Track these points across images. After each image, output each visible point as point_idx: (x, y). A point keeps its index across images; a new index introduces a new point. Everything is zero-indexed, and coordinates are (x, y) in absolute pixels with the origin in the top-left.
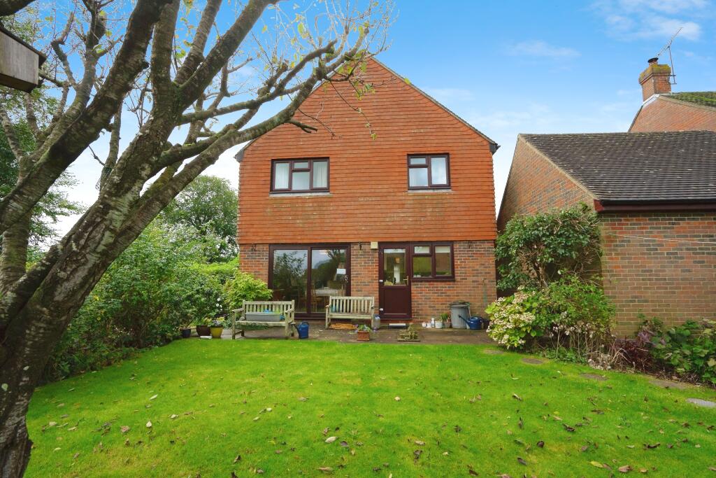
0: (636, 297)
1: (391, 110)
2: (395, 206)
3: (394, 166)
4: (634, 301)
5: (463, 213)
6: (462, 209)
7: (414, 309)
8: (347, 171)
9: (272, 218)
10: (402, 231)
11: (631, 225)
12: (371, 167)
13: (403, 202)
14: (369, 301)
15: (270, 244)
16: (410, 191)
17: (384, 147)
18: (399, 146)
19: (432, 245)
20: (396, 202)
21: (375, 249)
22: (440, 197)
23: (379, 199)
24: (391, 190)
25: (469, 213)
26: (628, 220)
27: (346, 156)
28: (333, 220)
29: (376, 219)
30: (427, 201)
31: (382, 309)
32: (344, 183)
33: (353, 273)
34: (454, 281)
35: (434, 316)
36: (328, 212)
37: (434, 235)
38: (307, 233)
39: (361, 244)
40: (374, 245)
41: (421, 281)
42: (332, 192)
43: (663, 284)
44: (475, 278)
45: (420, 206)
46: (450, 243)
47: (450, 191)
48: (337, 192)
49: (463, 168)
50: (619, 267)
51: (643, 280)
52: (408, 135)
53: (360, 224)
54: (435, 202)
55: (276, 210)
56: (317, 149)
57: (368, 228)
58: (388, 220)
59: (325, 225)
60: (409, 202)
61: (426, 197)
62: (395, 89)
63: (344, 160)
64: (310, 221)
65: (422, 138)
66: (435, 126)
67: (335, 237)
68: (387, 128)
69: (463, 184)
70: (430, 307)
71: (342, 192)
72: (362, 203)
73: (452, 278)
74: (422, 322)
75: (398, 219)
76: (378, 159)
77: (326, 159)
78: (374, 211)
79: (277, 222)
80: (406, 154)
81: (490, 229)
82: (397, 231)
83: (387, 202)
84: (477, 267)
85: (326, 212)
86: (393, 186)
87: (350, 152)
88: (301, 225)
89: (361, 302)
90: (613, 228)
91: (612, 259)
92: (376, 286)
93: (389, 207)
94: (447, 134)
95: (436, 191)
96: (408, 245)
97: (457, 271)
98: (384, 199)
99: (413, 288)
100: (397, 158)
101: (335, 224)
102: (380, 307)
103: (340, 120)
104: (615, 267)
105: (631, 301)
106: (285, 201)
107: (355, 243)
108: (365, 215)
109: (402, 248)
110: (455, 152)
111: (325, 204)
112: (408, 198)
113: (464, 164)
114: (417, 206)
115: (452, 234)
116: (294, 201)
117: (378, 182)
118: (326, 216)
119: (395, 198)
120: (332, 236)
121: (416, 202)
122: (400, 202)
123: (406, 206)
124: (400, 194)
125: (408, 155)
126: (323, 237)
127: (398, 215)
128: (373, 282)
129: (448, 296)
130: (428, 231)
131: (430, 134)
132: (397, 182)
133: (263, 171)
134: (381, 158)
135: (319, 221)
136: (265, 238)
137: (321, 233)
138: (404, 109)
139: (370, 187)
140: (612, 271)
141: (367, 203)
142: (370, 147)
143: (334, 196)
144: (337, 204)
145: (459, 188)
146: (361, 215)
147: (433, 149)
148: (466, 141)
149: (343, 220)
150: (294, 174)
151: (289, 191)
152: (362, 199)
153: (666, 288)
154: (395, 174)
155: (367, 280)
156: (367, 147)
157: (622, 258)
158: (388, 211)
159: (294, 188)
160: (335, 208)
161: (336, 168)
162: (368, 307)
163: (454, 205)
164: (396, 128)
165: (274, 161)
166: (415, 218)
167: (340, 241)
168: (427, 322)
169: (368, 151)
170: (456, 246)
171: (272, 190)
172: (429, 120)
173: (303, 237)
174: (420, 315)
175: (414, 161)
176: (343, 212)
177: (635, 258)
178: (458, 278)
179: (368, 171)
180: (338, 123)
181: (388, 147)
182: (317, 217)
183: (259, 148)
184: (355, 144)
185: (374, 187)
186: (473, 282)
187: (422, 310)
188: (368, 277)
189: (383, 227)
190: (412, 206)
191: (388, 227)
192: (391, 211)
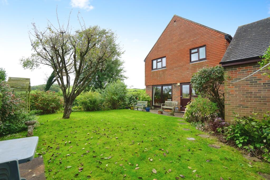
0: (241, 105)
1: (184, 34)
2: (185, 70)
3: (185, 55)
4: (240, 107)
8: (171, 60)
9: (152, 78)
10: (188, 78)
11: (242, 71)
12: (178, 57)
13: (188, 68)
15: (152, 85)
16: (191, 63)
17: (182, 48)
18: (187, 47)
20: (186, 68)
21: (179, 86)
22: (202, 64)
23: (180, 68)
24: (184, 64)
26: (240, 69)
27: (170, 55)
29: (179, 75)
30: (196, 66)
31: (181, 106)
32: (170, 64)
33: (173, 94)
39: (175, 84)
40: (179, 84)
43: (259, 99)
45: (194, 68)
47: (206, 60)
48: (168, 67)
49: (212, 49)
50: (233, 91)
51: (246, 97)
52: (190, 41)
53: (174, 77)
54: (200, 66)
55: (153, 75)
56: (163, 54)
57: (177, 78)
58: (183, 75)
59: (165, 78)
60: (190, 67)
61: (196, 65)
62: (186, 25)
64: (161, 78)
65: (195, 41)
66: (200, 35)
67: (167, 82)
68: (183, 41)
69: (211, 57)
71: (169, 67)
75: (186, 74)
76: (180, 53)
77: (165, 57)
78: (179, 72)
79: (153, 79)
80: (189, 49)
82: (186, 79)
85: (165, 74)
87: (171, 53)
88: (159, 79)
90: (231, 74)
91: (230, 87)
92: (180, 98)
93: (183, 70)
94: (205, 37)
95: (200, 62)
96: (190, 83)
98: (182, 67)
101: (168, 78)
102: (181, 105)
104: (231, 91)
105: (238, 107)
106: (155, 72)
108: (176, 74)
110: (208, 44)
111: (165, 72)
113: (212, 48)
114: (193, 68)
117: (179, 62)
118: (165, 76)
119: (185, 67)
121: (192, 67)
122: (187, 68)
123: (189, 69)
124: (187, 65)
128: (179, 97)
131: (198, 39)
132: (186, 61)
133: (150, 64)
134: (181, 53)
136: (151, 84)
137: (164, 81)
138: (189, 32)
139: (177, 64)
140: (230, 93)
142: (178, 50)
143: (168, 69)
144: (168, 71)
145: (208, 59)
146: (175, 74)
147: (199, 45)
148: (214, 37)
149: (170, 76)
150: (158, 63)
151: (156, 69)
152: (175, 69)
153: (261, 102)
154: (186, 58)
155: (177, 96)
157: (235, 87)
159: (158, 68)
160: (168, 72)
161: (168, 59)
164: (186, 40)
165: (153, 60)
166: (192, 73)
171: (152, 69)
172: (198, 33)
175: (193, 51)
176: (170, 74)
177: (242, 87)
182: (163, 76)
184: (173, 50)
185: (179, 64)
188: (177, 95)
189: (181, 78)
190: (191, 69)
191: (183, 77)
192: (184, 71)
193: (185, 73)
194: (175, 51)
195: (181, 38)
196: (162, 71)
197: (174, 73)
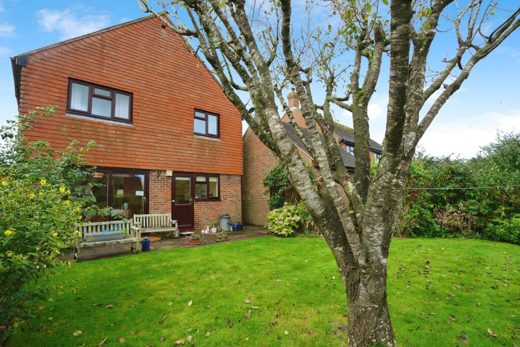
1: (184, 71)
2: (184, 145)
3: (185, 114)
5: (226, 156)
6: (226, 153)
7: (196, 221)
8: (149, 110)
10: (189, 164)
12: (168, 111)
13: (191, 143)
14: (167, 217)
16: (195, 136)
17: (179, 98)
18: (189, 100)
19: (207, 175)
20: (186, 142)
21: (170, 177)
22: (213, 143)
23: (174, 137)
24: (183, 132)
25: (229, 156)
27: (148, 96)
28: (135, 149)
29: (171, 153)
30: (206, 145)
32: (145, 119)
33: (151, 195)
34: (220, 200)
35: (208, 225)
36: (131, 142)
37: (209, 169)
38: (110, 158)
39: (159, 172)
40: (169, 173)
41: (201, 201)
42: (135, 124)
44: (231, 199)
45: (201, 147)
46: (217, 176)
47: (219, 140)
48: (139, 125)
49: (227, 126)
52: (195, 94)
53: (160, 155)
54: (210, 146)
55: (74, 130)
56: (121, 83)
57: (165, 159)
58: (180, 154)
59: (128, 152)
60: (194, 143)
61: (205, 142)
63: (147, 99)
64: (113, 147)
65: (204, 99)
67: (137, 164)
68: (181, 84)
69: (226, 137)
70: (206, 219)
72: (160, 138)
73: (218, 199)
74: (201, 230)
75: (187, 155)
76: (173, 106)
77: (130, 94)
78: (170, 146)
80: (193, 107)
81: (239, 168)
82: (186, 164)
83: (180, 141)
84: (232, 192)
85: (128, 141)
86: (183, 129)
87: (151, 94)
88: (103, 150)
89: (160, 218)
92: (170, 205)
93: (180, 145)
94: (219, 101)
95: (211, 139)
96: (193, 175)
97: (222, 194)
98: (178, 138)
99: (195, 206)
100: (187, 109)
101: (137, 153)
103: (144, 63)
106: (86, 124)
107: (154, 171)
108: (163, 149)
109: (188, 177)
110: (223, 115)
111: (128, 134)
112: (194, 140)
114: (199, 147)
115: (220, 169)
116: (97, 125)
117: (173, 124)
118: (129, 145)
119: (185, 139)
120: (134, 163)
121: (199, 144)
122: (188, 143)
123: (192, 146)
124: (189, 136)
125: (195, 109)
126: (126, 162)
127: (187, 152)
128: (167, 202)
129: (217, 211)
130: (206, 166)
131: (209, 98)
132: (187, 127)
133: (57, 86)
134: (176, 106)
135: (122, 148)
137: (125, 159)
138: (193, 74)
139: (167, 126)
141: (165, 139)
142: (168, 95)
143: (137, 128)
144: (139, 135)
145: (225, 139)
146: (160, 148)
147: (211, 109)
149: (145, 150)
151: (88, 114)
152: (161, 136)
154: (185, 120)
155: (162, 201)
156: (165, 94)
158: (180, 148)
159: (93, 113)
160: (137, 139)
161: (138, 104)
162: (167, 222)
163: (221, 150)
164: (187, 86)
165: (72, 80)
166: (198, 156)
167: (142, 167)
168: (204, 229)
169: (166, 98)
170: (221, 177)
171: (69, 109)
172: (209, 87)
173: (106, 161)
174: (200, 225)
175: (198, 114)
176: (145, 143)
178: (222, 199)
179: (165, 113)
180: (142, 66)
181: (181, 98)
182: (120, 144)
183: (52, 60)
184: (156, 89)
185: (170, 127)
186: (230, 201)
187: (200, 221)
188: (164, 198)
189: (176, 160)
190: (196, 147)
191: (180, 160)
192: (182, 148)
193: (185, 151)
194: (161, 93)
195: (178, 74)
196: (116, 128)
197: (157, 145)
